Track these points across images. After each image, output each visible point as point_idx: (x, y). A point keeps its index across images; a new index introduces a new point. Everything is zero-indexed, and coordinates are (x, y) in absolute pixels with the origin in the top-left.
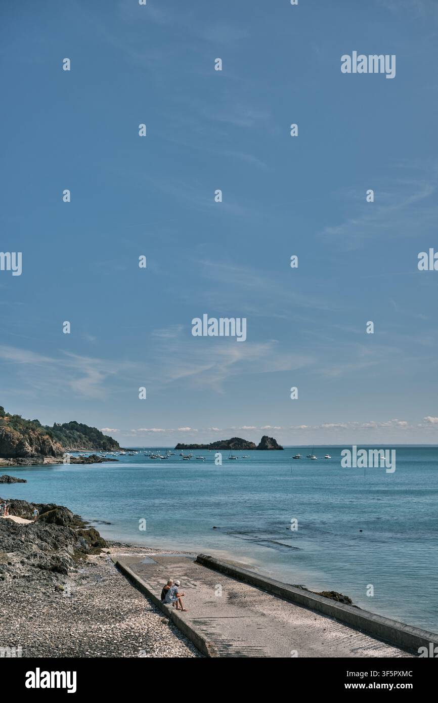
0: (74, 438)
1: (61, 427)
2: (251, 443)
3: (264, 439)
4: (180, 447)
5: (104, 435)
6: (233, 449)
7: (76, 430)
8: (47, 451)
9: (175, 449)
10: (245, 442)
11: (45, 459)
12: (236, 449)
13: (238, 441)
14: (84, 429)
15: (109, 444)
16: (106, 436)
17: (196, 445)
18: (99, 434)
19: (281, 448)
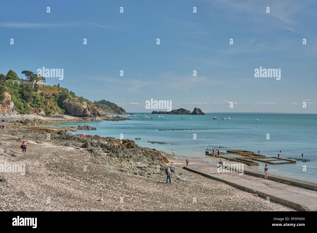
0: (104, 108)
1: (98, 103)
2: (189, 111)
3: (195, 109)
4: (154, 113)
5: (118, 106)
6: (180, 114)
7: (105, 104)
8: (96, 114)
9: (152, 113)
10: (186, 110)
11: (96, 118)
12: (182, 114)
13: (183, 110)
14: (109, 104)
15: (121, 111)
16: (119, 107)
17: (162, 112)
18: (116, 106)
19: (203, 114)
